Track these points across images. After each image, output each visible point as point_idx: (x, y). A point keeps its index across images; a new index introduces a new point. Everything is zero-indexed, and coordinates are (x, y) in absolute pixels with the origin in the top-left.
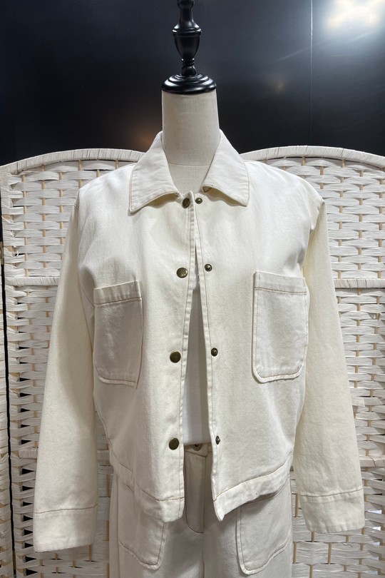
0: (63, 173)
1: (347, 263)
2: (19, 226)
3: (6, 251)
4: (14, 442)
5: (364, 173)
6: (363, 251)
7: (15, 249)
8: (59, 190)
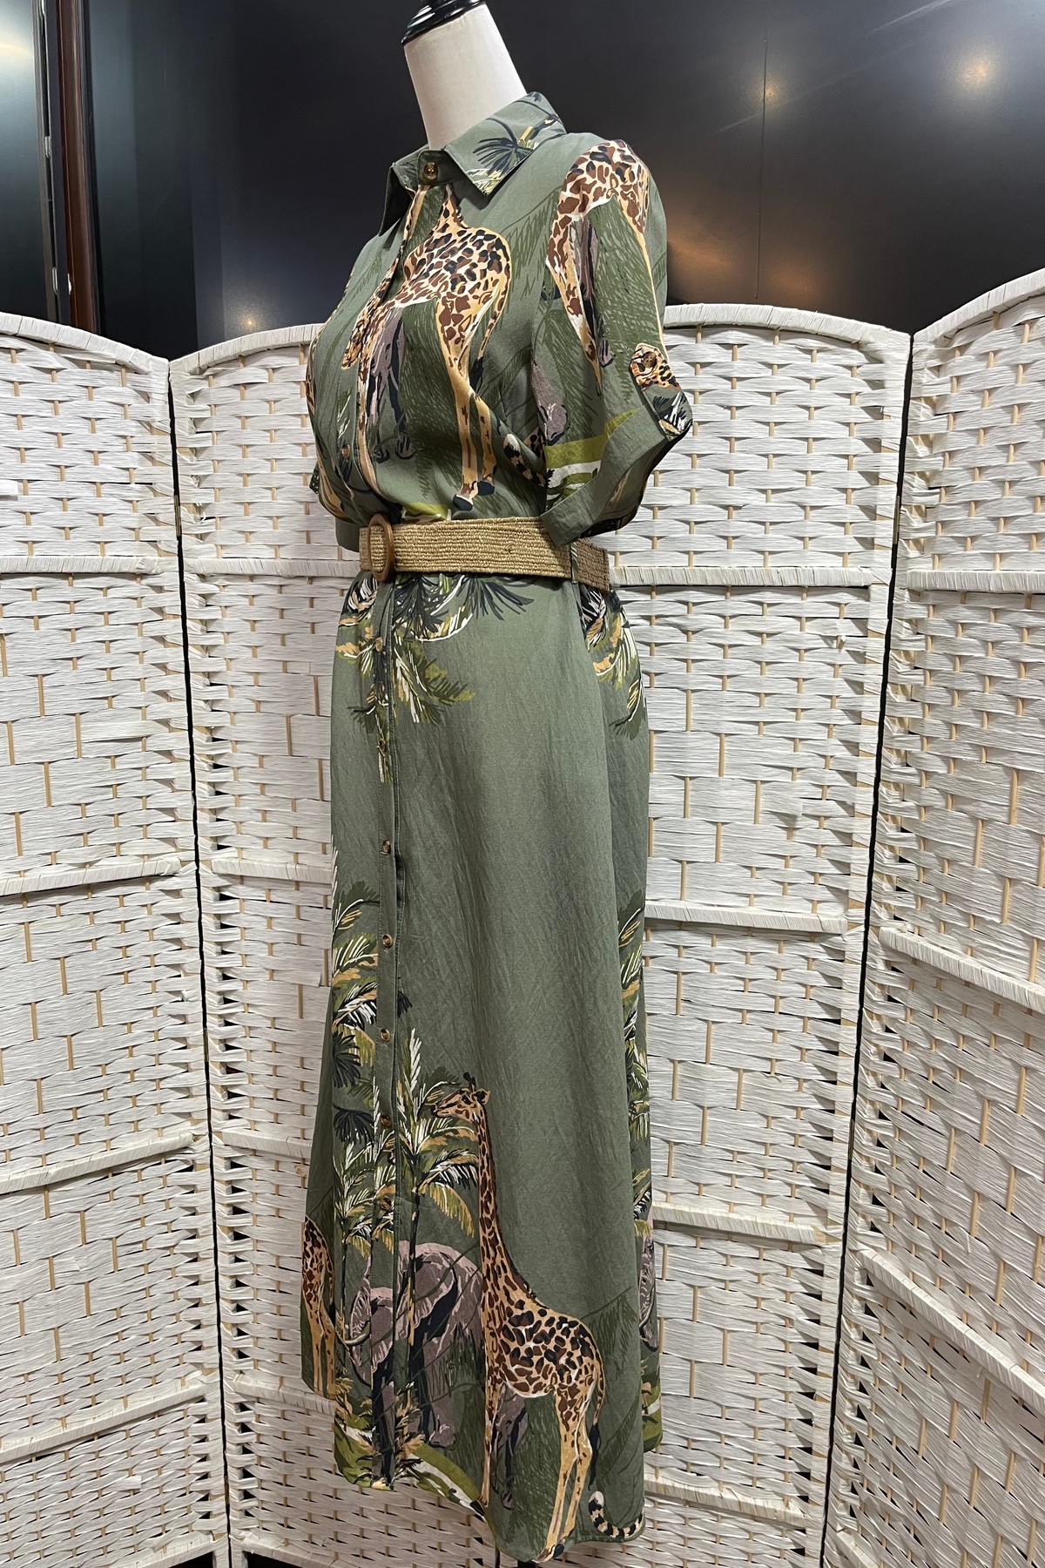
0: (273, 369)
1: (781, 536)
2: (204, 466)
3: (184, 511)
4: (205, 844)
5: (820, 355)
6: (812, 513)
7: (199, 509)
8: (268, 402)
